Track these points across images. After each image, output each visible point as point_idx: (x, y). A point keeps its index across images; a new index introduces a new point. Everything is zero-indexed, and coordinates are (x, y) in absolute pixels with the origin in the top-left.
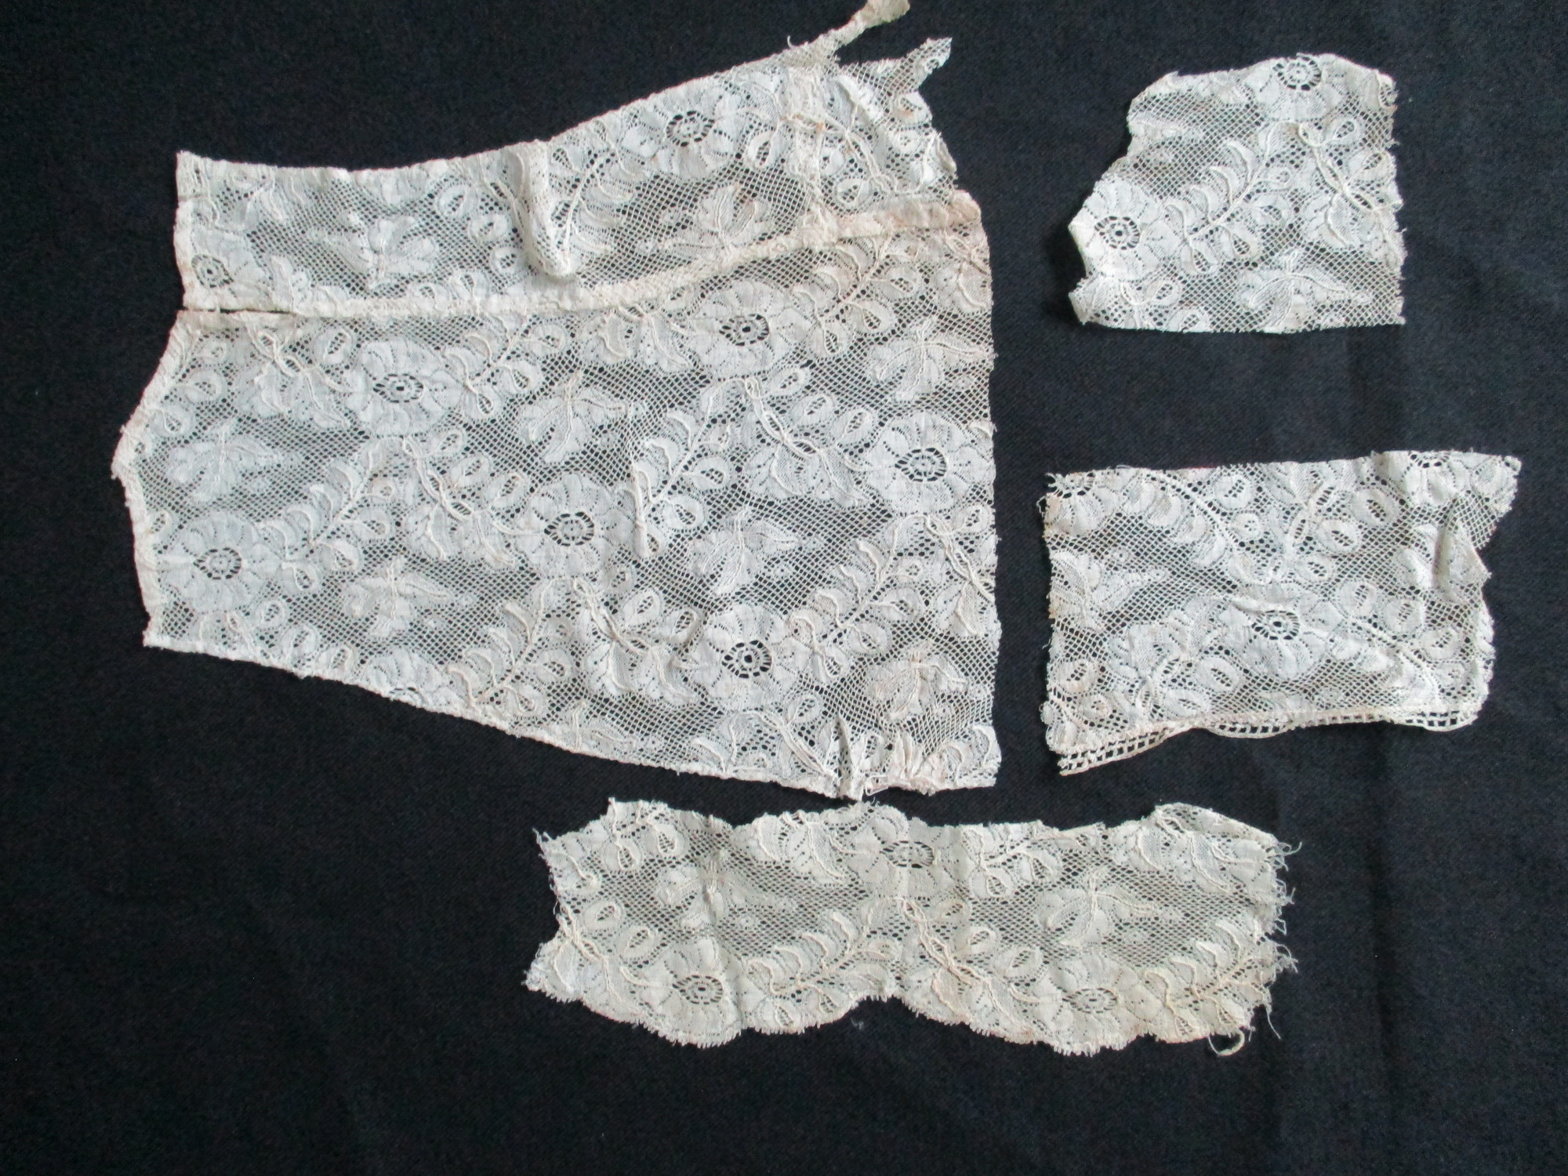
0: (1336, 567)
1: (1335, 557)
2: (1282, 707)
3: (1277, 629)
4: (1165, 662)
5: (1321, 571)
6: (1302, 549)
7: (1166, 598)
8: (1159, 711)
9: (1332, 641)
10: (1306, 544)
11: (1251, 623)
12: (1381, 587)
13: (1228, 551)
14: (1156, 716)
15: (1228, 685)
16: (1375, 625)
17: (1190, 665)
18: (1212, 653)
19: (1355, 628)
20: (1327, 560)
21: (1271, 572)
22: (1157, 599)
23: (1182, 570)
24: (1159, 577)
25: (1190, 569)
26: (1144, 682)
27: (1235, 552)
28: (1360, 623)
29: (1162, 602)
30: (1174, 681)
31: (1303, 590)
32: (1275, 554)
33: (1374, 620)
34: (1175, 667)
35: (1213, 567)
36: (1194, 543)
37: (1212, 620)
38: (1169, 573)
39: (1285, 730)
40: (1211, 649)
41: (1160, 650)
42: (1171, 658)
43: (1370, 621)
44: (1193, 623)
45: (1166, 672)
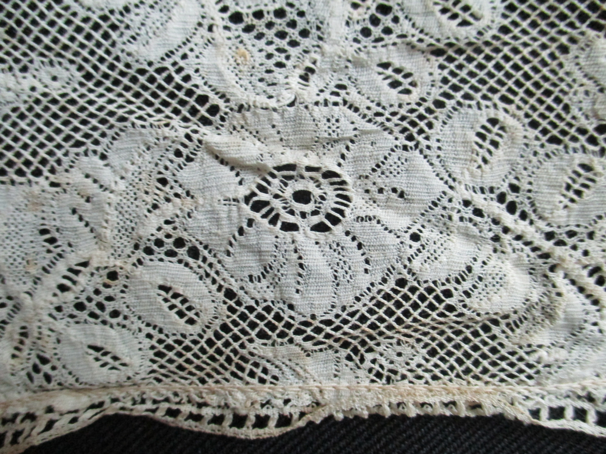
0: (438, 75)
1: (438, 53)
2: (298, 375)
3: (299, 207)
4: (62, 267)
5: (406, 82)
6: (366, 32)
7: (67, 130)
8: (46, 368)
9: (415, 237)
10: (375, 21)
11: (243, 191)
12: (534, 125)
13: (203, 31)
14: (39, 379)
15: (191, 322)
16: (512, 208)
17: (113, 276)
18: (160, 252)
19: (468, 213)
20: (420, 59)
21: (295, 81)
22: (48, 131)
23: (104, 68)
24: (56, 84)
25: (120, 66)
26: (17, 308)
27: (219, 34)
28: (479, 200)
29: (59, 139)
30: (80, 306)
31: (362, 124)
32: (305, 43)
33: (511, 197)
34: (81, 279)
35: (167, 64)
36: (127, 9)
37: (163, 182)
38: (79, 76)
39: (302, 423)
40: (159, 243)
41: (52, 241)
42: (73, 259)
43: (501, 198)
44: (122, 185)
45: (63, 288)
